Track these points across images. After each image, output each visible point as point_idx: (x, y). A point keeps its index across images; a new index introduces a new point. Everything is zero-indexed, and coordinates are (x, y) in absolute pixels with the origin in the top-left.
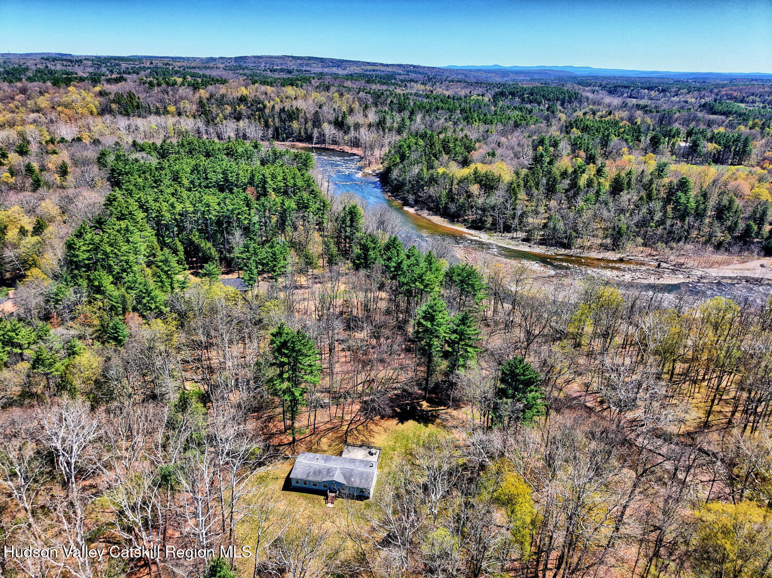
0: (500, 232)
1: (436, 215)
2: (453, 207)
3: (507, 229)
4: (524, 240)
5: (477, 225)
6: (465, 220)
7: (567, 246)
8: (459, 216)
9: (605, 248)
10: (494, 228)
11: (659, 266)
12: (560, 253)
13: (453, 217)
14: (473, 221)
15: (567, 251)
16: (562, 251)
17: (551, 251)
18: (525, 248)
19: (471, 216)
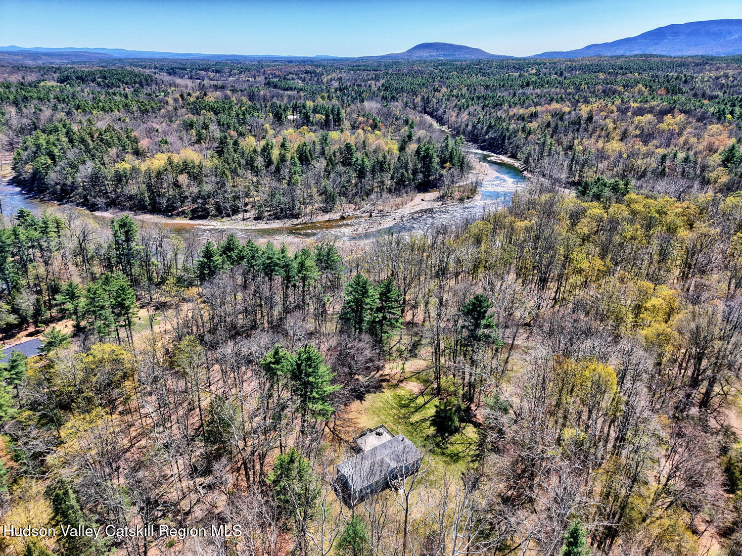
0: (228, 216)
1: (145, 213)
2: (164, 203)
3: (236, 211)
4: (256, 219)
5: (200, 214)
6: (183, 213)
7: (297, 216)
8: (175, 208)
10: (220, 212)
11: (371, 216)
12: (295, 223)
13: (169, 211)
14: (194, 211)
15: (299, 221)
16: (296, 222)
17: (288, 223)
18: (262, 225)
19: (188, 207)
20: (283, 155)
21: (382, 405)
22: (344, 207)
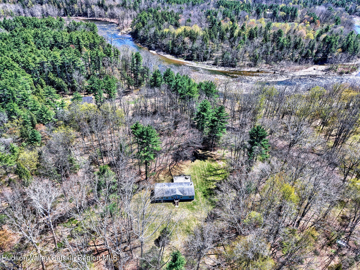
0: (201, 61)
1: (168, 54)
2: (176, 50)
3: (205, 59)
4: (213, 65)
5: (190, 58)
6: (183, 56)
7: (233, 66)
8: (180, 54)
9: (250, 66)
10: (198, 59)
11: (275, 73)
12: (231, 70)
13: (177, 55)
14: (187, 56)
15: (234, 69)
16: (232, 69)
17: (227, 69)
18: (214, 68)
19: (186, 54)
20: (240, 33)
21: (200, 166)
22: (262, 65)
